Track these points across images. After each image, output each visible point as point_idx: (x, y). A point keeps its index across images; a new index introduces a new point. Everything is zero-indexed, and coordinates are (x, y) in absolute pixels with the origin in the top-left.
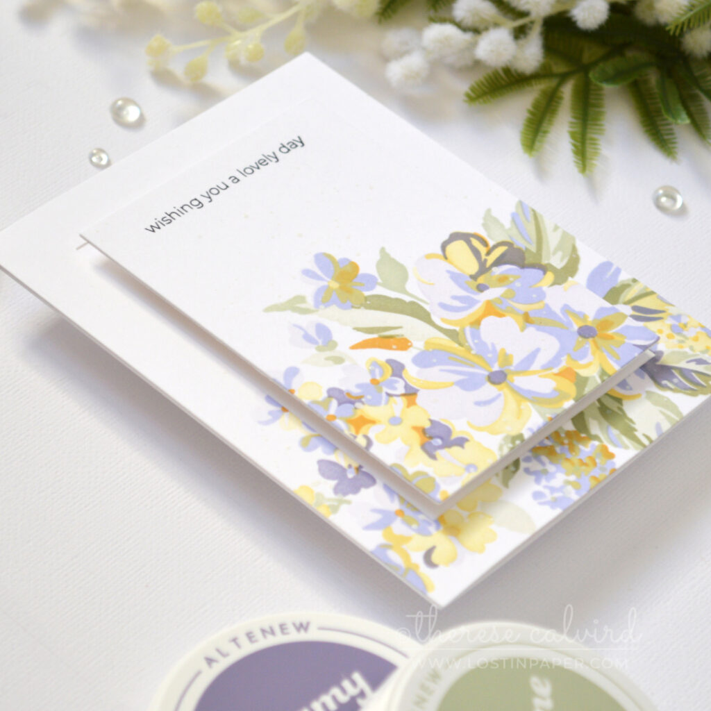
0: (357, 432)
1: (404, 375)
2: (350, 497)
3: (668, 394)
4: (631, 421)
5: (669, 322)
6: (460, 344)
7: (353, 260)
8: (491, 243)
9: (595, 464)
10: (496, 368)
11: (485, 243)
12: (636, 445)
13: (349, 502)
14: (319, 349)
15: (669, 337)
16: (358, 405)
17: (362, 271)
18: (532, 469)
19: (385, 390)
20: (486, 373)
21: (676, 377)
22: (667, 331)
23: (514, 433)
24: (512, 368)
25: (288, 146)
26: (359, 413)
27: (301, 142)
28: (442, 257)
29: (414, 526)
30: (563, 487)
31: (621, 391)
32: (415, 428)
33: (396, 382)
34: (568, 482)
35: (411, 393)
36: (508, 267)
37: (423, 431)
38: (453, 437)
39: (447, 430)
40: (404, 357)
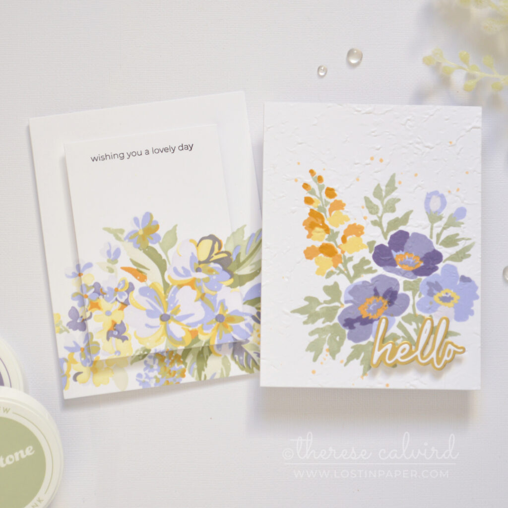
0: (90, 310)
1: (131, 294)
2: (71, 330)
3: (232, 363)
4: (206, 365)
6: (165, 293)
7: (159, 224)
8: (223, 249)
9: (174, 375)
10: (168, 313)
11: (220, 247)
12: (198, 378)
13: (68, 332)
14: (108, 261)
15: (259, 336)
16: (101, 297)
17: (158, 232)
18: (148, 363)
19: (117, 296)
20: (163, 313)
21: (243, 357)
23: (148, 348)
24: (175, 317)
25: (184, 147)
26: (98, 301)
27: (191, 148)
28: (196, 245)
29: (83, 359)
30: (152, 378)
31: (215, 349)
32: (113, 321)
33: (125, 295)
34: (156, 377)
35: (125, 304)
36: (218, 266)
37: (115, 325)
38: (123, 335)
39: (124, 330)
40: (138, 285)
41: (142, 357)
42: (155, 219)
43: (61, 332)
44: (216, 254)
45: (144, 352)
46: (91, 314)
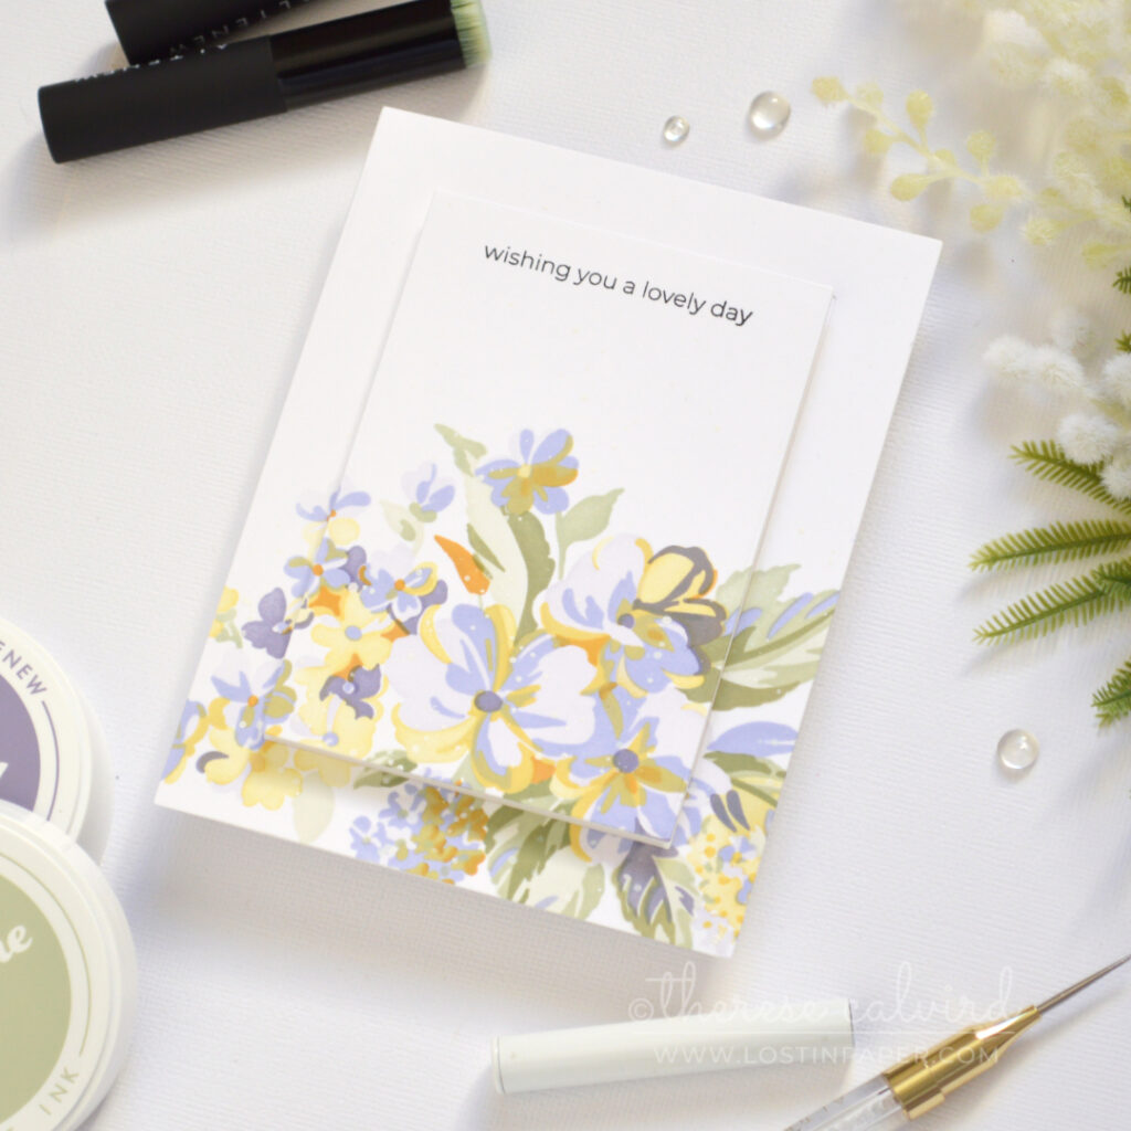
0: (312, 606)
1: (429, 609)
2: (247, 644)
3: (610, 889)
4: (541, 868)
5: (734, 840)
6: (516, 642)
7: (580, 471)
8: (711, 596)
9: (448, 860)
10: (502, 694)
11: (705, 588)
12: (506, 889)
13: (239, 645)
14: (413, 508)
15: (708, 852)
16: (354, 586)
17: (568, 488)
18: (398, 800)
19: (395, 602)
20: (488, 687)
21: (644, 886)
22: (716, 845)
23: (412, 757)
24: (514, 710)
25: (726, 311)
26: (341, 593)
27: (744, 321)
28: (649, 558)
29: (243, 725)
30: (391, 842)
31: (582, 837)
32: (355, 657)
33: (414, 606)
34: (401, 844)
35: (406, 628)
36: (680, 630)
37: (356, 667)
38: (366, 700)
39: (374, 689)
40: (458, 594)
41: (389, 779)
42: (574, 453)
43: (222, 637)
44: (688, 601)
45: (397, 763)
46: (311, 617)
